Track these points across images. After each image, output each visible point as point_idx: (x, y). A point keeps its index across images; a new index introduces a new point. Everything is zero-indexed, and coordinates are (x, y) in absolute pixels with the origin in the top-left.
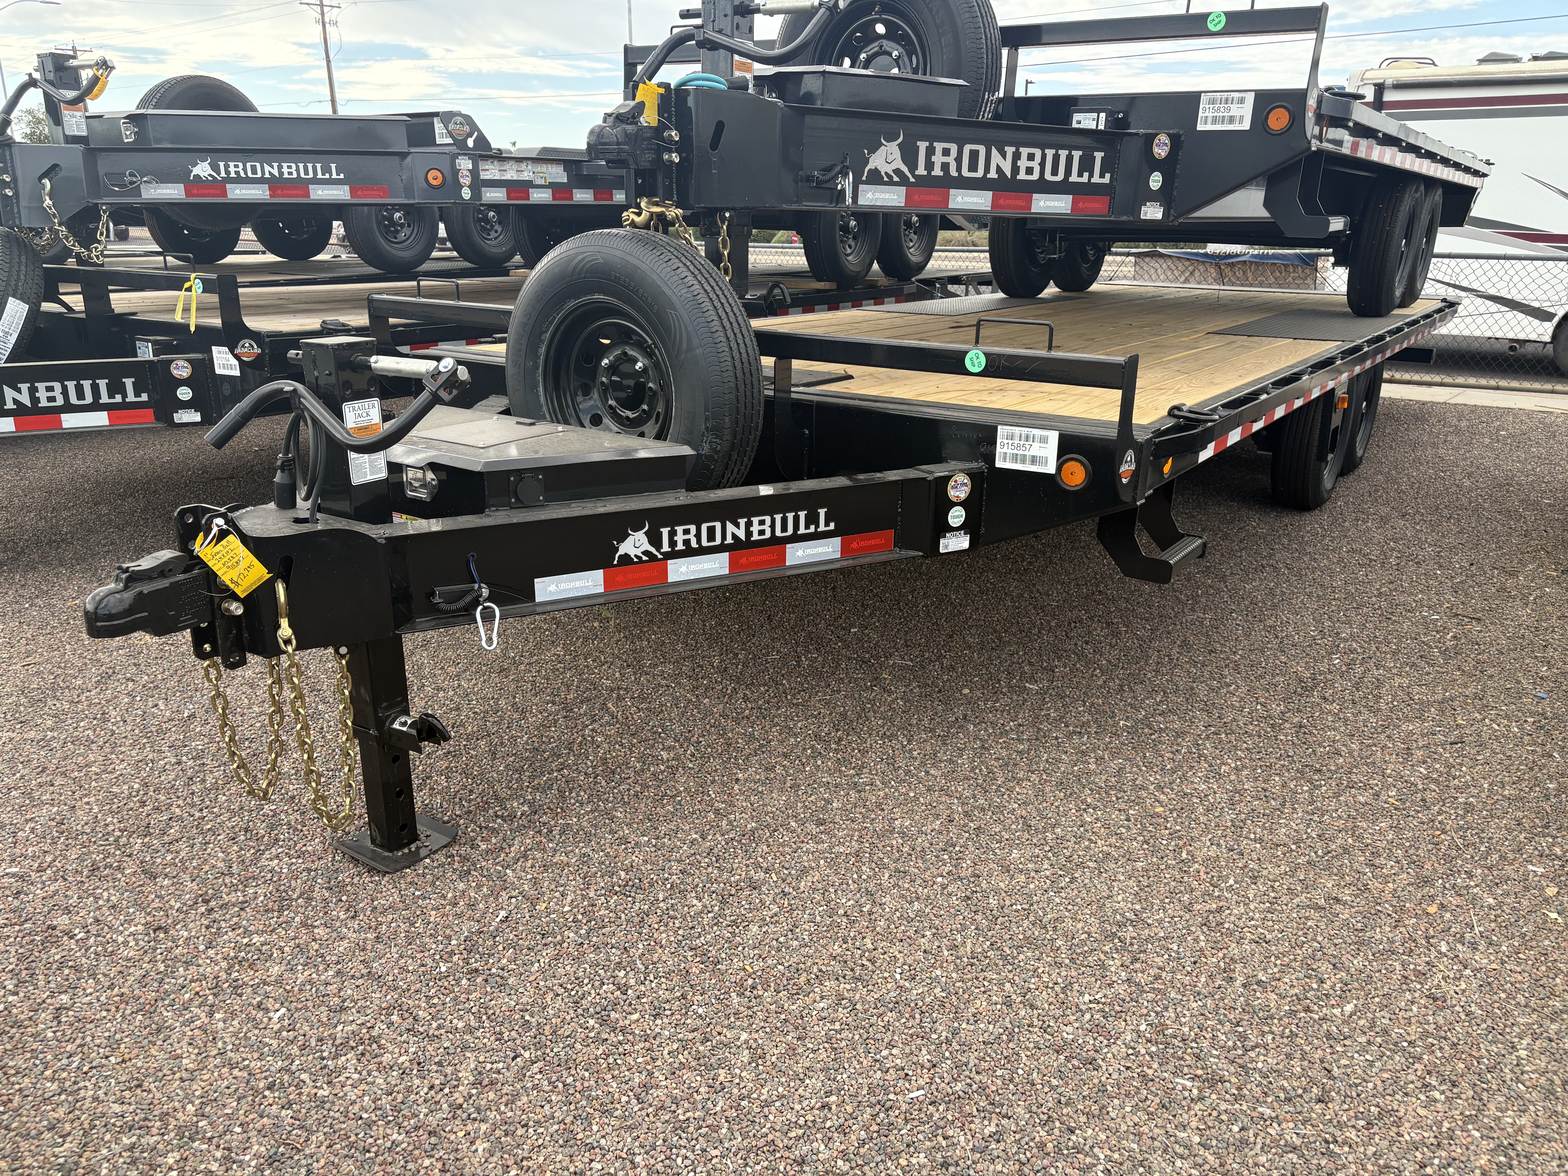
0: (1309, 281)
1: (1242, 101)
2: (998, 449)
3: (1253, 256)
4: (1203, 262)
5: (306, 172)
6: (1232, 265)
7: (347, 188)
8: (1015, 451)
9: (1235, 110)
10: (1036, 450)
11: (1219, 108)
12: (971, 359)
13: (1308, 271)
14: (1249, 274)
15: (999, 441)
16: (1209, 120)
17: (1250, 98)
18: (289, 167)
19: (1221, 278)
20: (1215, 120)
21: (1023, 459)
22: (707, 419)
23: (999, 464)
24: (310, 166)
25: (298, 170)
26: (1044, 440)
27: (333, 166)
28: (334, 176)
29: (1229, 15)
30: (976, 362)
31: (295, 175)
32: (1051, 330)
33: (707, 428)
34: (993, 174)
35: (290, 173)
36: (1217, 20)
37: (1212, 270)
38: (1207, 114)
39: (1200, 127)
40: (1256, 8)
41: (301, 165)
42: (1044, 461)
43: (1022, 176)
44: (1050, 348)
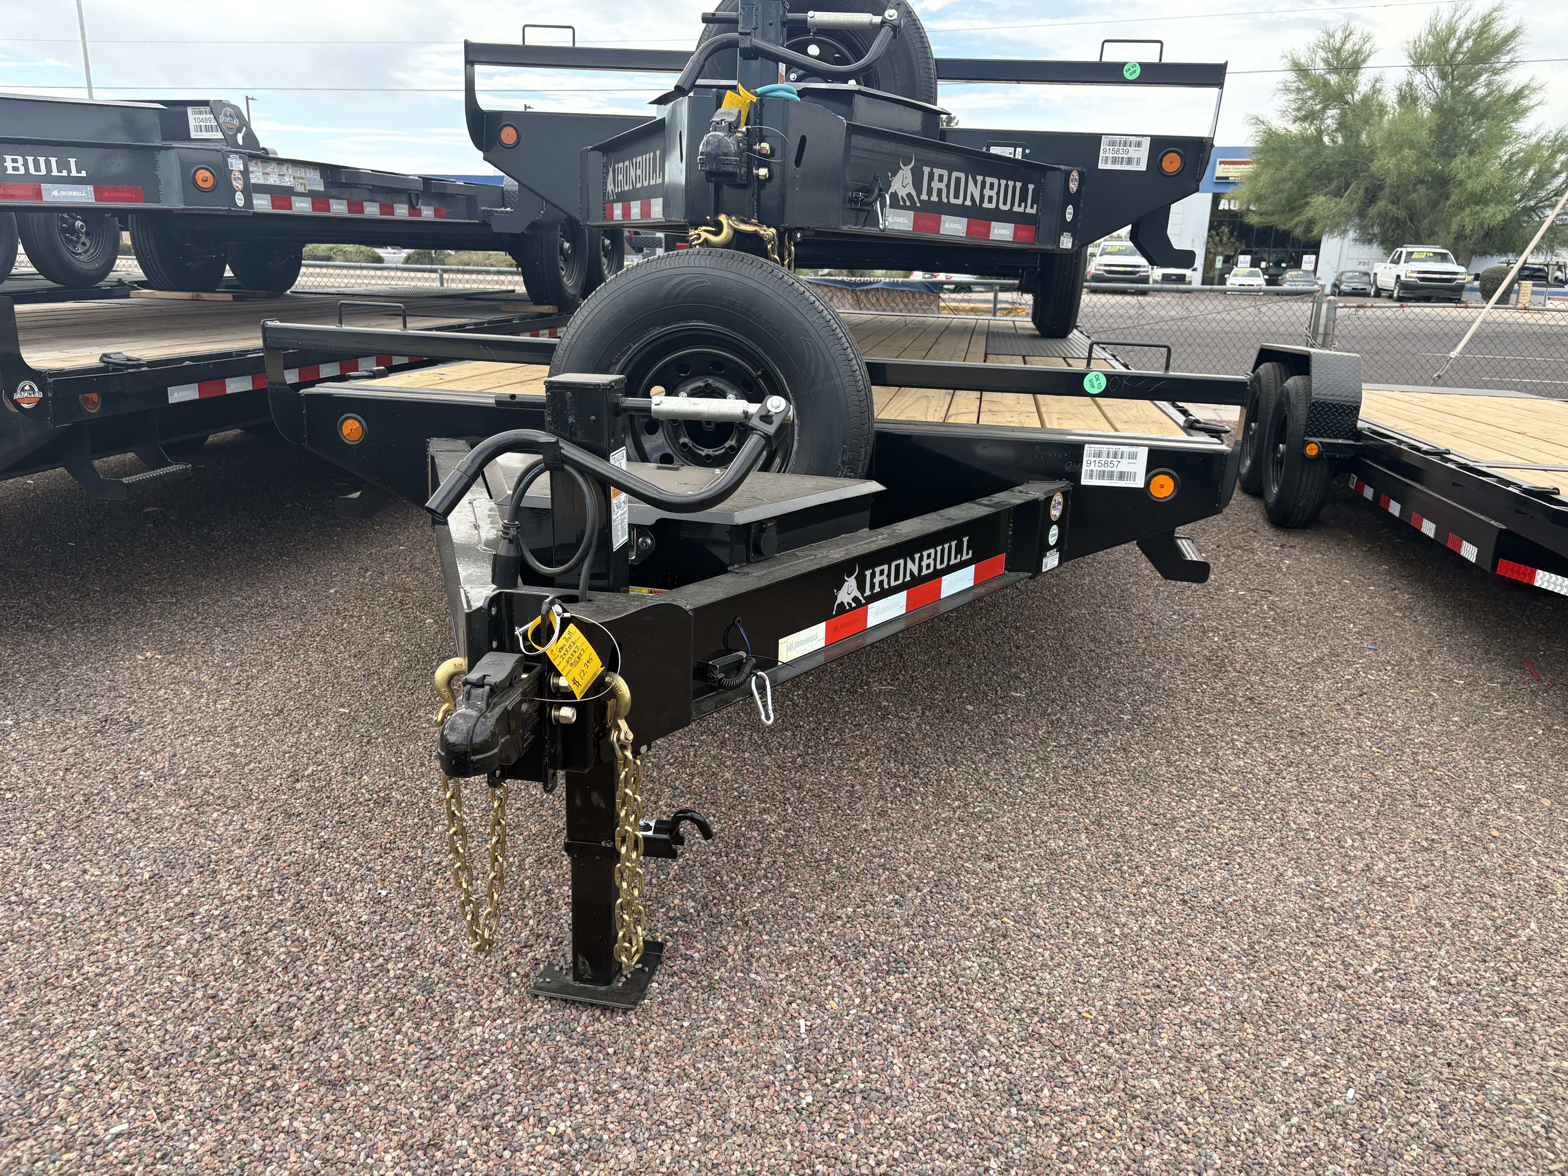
0: (933, 307)
1: (1139, 144)
2: (1085, 467)
3: (885, 283)
4: (841, 289)
5: (37, 168)
6: (867, 291)
7: (90, 188)
8: (1103, 469)
9: (1133, 153)
10: (1124, 466)
11: (1118, 150)
12: (1091, 381)
13: (932, 298)
14: (882, 300)
15: (1085, 459)
16: (1110, 160)
17: (1146, 142)
18: (15, 161)
19: (858, 304)
20: (1114, 161)
21: (1111, 476)
22: (844, 452)
23: (1085, 481)
24: (42, 160)
25: (26, 165)
26: (1133, 456)
27: (72, 161)
28: (74, 173)
29: (1144, 66)
30: (1095, 383)
31: (22, 171)
32: (1169, 351)
33: (843, 462)
34: (968, 203)
35: (16, 169)
36: (1132, 70)
37: (849, 297)
38: (1107, 154)
39: (1101, 166)
40: (1163, 61)
41: (30, 159)
42: (1133, 476)
43: (986, 205)
44: (1167, 368)
